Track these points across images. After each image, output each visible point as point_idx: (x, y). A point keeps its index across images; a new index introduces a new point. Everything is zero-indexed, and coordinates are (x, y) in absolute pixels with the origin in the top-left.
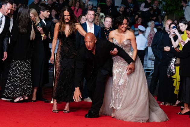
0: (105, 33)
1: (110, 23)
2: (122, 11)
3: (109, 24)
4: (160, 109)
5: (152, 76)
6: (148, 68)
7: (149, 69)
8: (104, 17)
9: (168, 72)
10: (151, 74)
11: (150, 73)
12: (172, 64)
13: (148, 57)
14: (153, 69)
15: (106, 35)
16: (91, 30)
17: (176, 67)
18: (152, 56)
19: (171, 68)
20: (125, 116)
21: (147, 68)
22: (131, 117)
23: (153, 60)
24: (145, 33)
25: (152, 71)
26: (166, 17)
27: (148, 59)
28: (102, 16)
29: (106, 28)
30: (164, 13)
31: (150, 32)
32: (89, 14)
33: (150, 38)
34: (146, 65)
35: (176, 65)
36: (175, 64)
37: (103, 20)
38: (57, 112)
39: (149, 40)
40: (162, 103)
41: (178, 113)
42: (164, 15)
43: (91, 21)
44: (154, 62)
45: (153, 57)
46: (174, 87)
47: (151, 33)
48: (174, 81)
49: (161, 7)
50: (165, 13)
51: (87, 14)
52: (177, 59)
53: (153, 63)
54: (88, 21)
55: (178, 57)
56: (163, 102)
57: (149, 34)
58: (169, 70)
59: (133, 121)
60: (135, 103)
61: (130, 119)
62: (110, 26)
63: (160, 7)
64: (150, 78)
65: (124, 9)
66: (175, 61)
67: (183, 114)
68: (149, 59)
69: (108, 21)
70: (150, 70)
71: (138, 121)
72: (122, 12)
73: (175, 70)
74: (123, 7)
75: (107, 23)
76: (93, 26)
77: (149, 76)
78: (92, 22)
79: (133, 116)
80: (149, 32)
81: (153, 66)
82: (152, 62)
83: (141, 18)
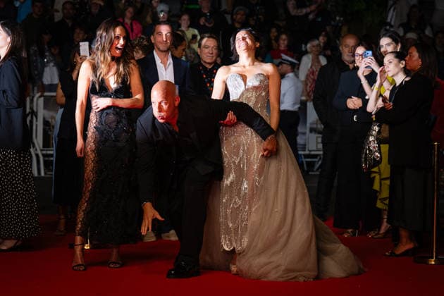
0: (205, 76)
1: (215, 51)
2: (240, 21)
3: (212, 54)
4: (342, 247)
5: (320, 170)
6: (310, 151)
7: (313, 153)
8: (199, 38)
9: (363, 160)
10: (317, 166)
11: (314, 162)
12: (371, 139)
13: (308, 125)
14: (321, 153)
15: (206, 80)
16: (166, 70)
17: (381, 145)
18: (317, 124)
19: (369, 149)
20: (262, 269)
21: (307, 152)
22: (277, 273)
23: (319, 133)
24: (298, 69)
25: (320, 158)
26: (345, 29)
27: (308, 131)
28: (194, 37)
29: (205, 62)
30: (340, 20)
31: (311, 67)
32: (157, 33)
33: (311, 81)
34: (305, 145)
35: (380, 141)
36: (377, 139)
37: (195, 46)
38: (82, 269)
39: (309, 85)
40: (348, 233)
41: (387, 253)
42: (340, 24)
43: (166, 49)
44: (321, 136)
45: (319, 126)
46: (376, 191)
47: (315, 70)
48: (374, 177)
49: (332, 6)
50: (342, 19)
51: (155, 33)
52: (383, 126)
53: (320, 140)
54: (159, 49)
55: (384, 122)
56: (350, 231)
57: (309, 70)
58: (366, 154)
59: (281, 279)
60: (284, 238)
61: (273, 276)
62: (214, 58)
63: (329, 6)
64: (314, 175)
65: (244, 17)
66: (379, 132)
67: (398, 256)
68: (312, 130)
69: (209, 47)
70: (315, 156)
71: (294, 278)
72: (239, 23)
73: (380, 153)
74: (242, 12)
75: (207, 51)
76: (170, 61)
77: (313, 171)
78: (166, 51)
79: (283, 268)
80: (310, 65)
81: (320, 146)
82: (317, 137)
83: (286, 34)
